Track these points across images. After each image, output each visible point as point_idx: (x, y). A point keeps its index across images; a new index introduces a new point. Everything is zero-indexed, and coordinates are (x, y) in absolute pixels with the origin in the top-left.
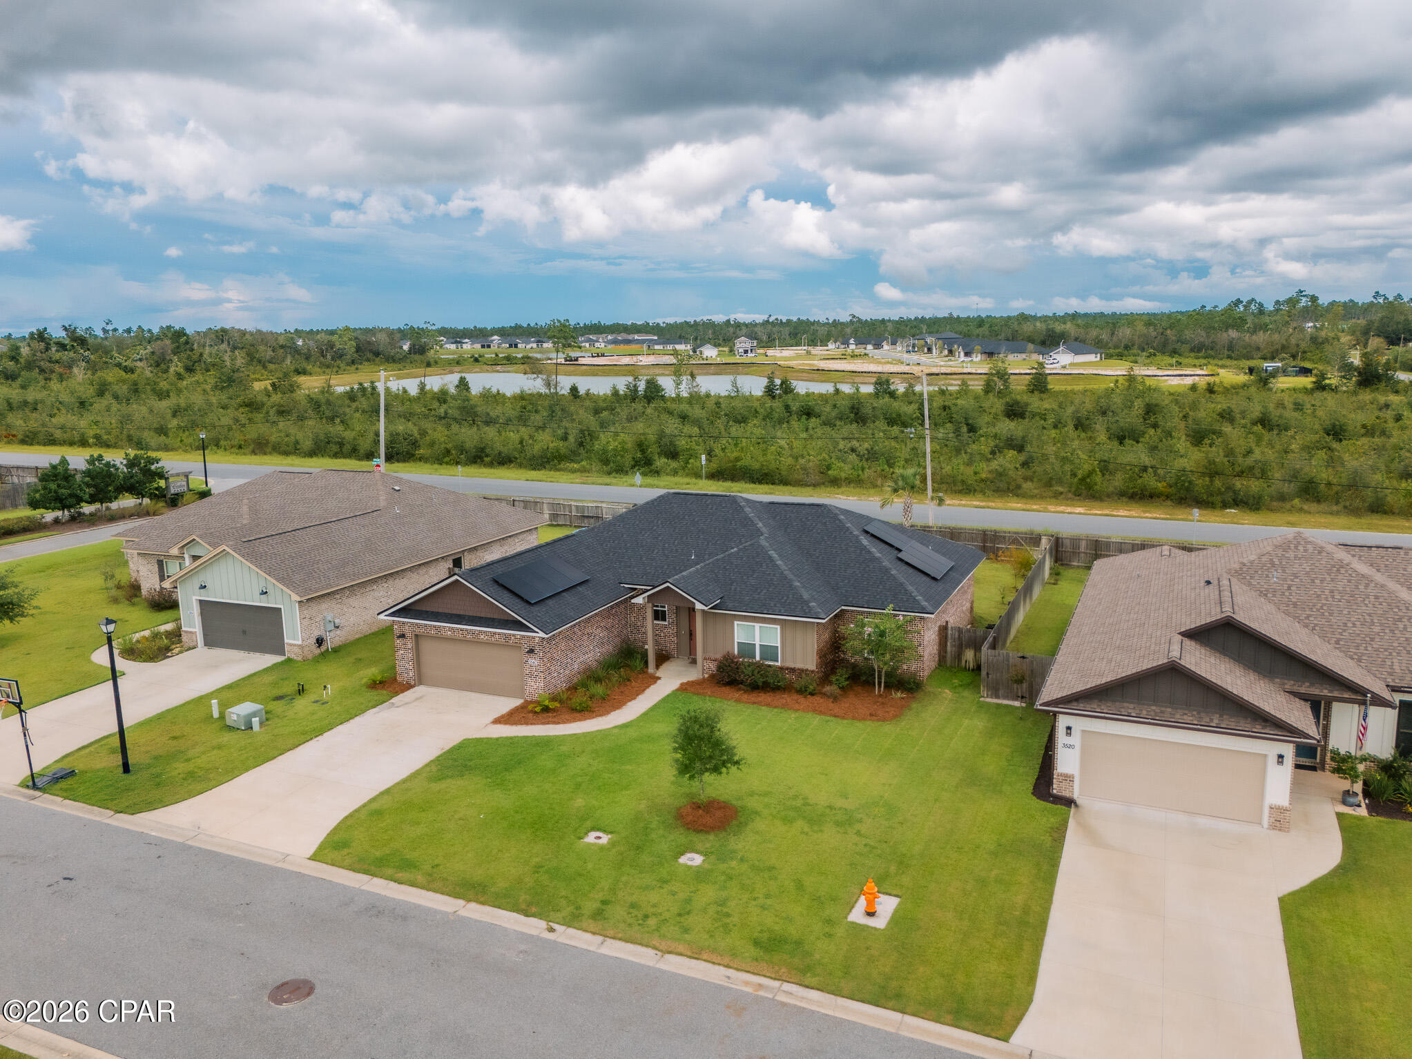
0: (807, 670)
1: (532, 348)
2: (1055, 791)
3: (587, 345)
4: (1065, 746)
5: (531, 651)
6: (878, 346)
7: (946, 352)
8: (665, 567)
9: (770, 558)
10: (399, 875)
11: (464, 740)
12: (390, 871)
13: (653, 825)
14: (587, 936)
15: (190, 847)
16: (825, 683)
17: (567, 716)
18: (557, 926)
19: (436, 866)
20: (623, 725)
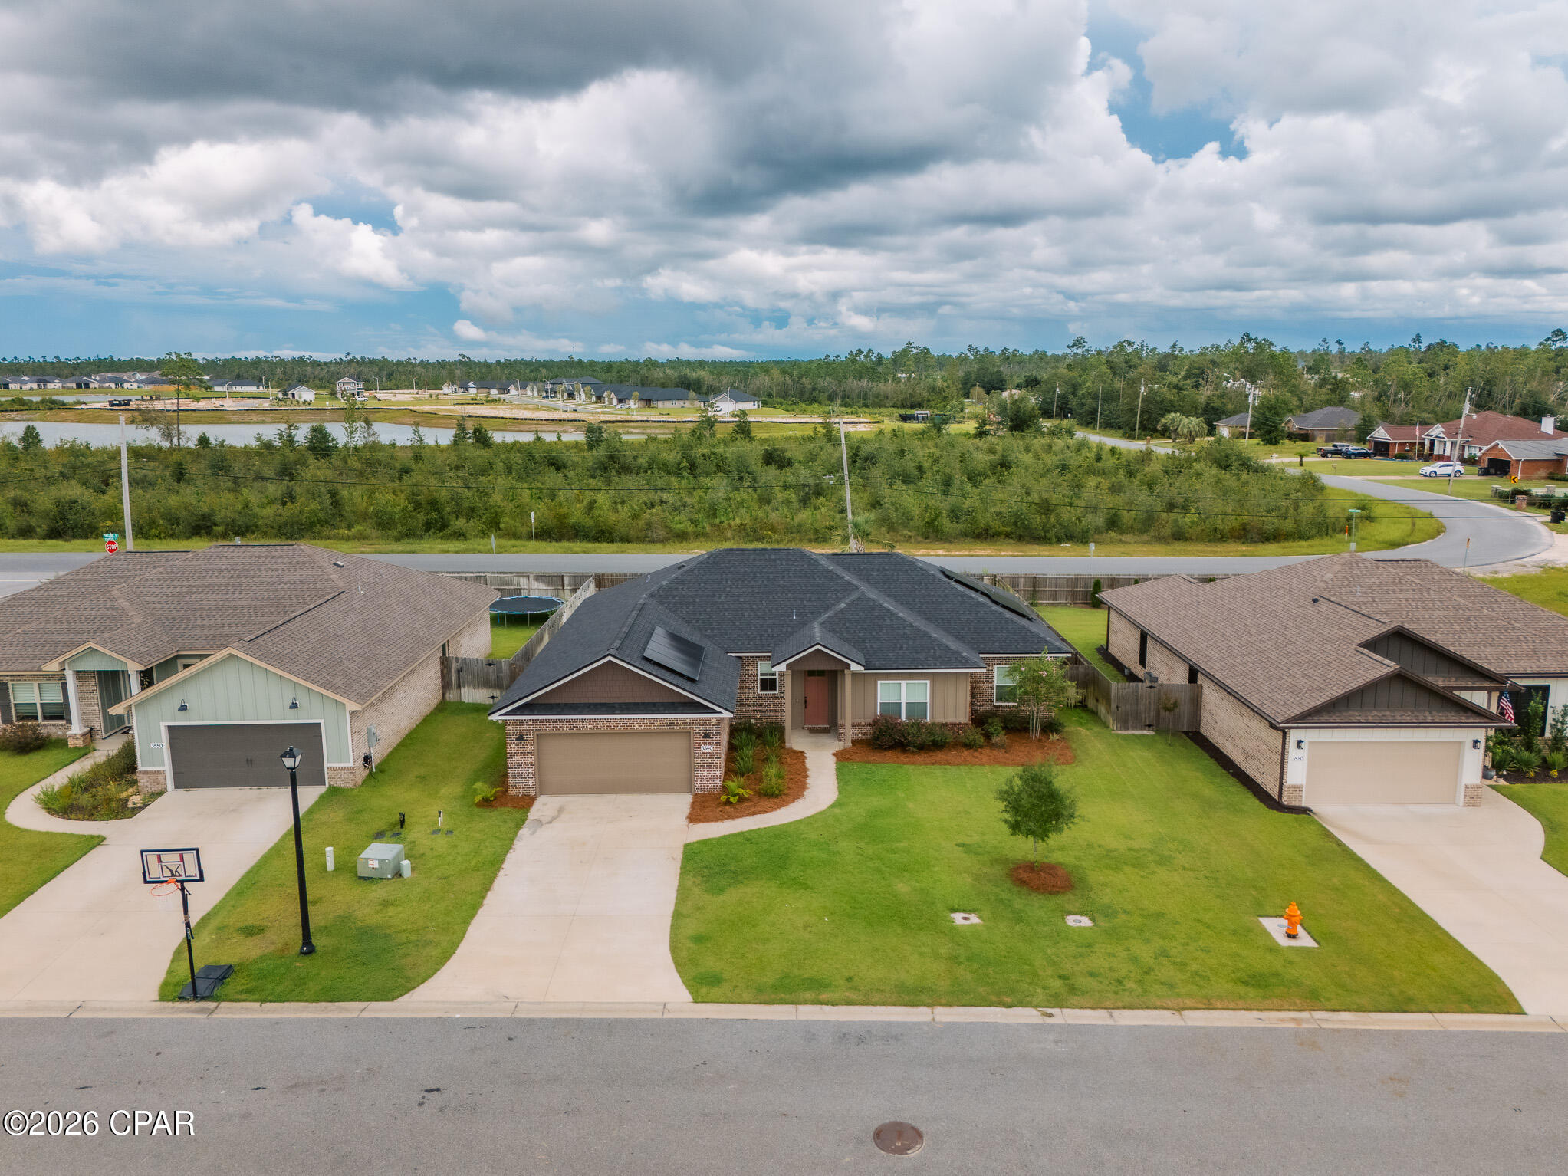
0: (960, 724)
1: (31, 389)
2: (1285, 803)
3: (113, 385)
4: (1295, 759)
5: (707, 736)
6: (504, 390)
7: (594, 398)
8: (769, 630)
9: (889, 611)
10: (824, 997)
11: (686, 846)
12: (808, 995)
13: (1004, 896)
14: (1089, 1012)
15: (532, 1021)
16: (988, 736)
17: (766, 803)
18: (1049, 1010)
19: (849, 979)
20: (837, 804)
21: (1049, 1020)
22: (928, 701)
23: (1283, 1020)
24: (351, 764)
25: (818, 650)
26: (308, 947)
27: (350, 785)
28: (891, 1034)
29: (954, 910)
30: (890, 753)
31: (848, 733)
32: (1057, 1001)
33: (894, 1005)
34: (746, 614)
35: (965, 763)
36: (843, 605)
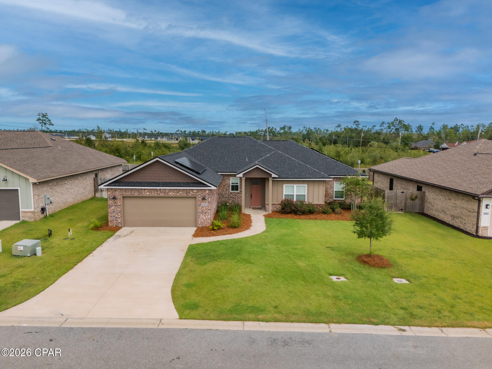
0: (320, 205)
2: (480, 235)
4: (485, 214)
5: (204, 199)
6: (156, 138)
8: (236, 164)
9: (288, 157)
11: (190, 245)
13: (356, 268)
14: (427, 329)
15: (71, 329)
16: (333, 211)
17: (231, 230)
18: (402, 327)
19: (276, 307)
20: (267, 232)
21: (404, 333)
22: (306, 194)
24: (33, 210)
25: (257, 167)
27: (32, 220)
28: (305, 340)
29: (331, 275)
30: (290, 215)
31: (270, 209)
32: (406, 322)
33: (304, 322)
34: (226, 159)
35: (324, 219)
36: (268, 155)
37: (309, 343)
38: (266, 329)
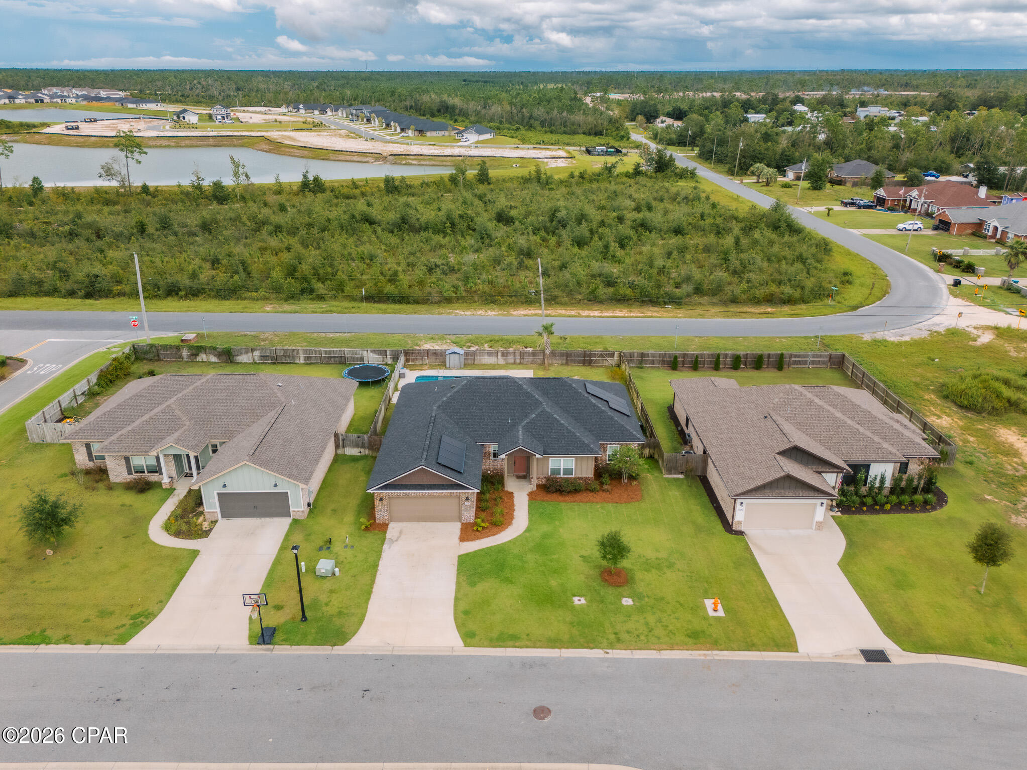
0: (589, 477)
1: (5, 104)
2: (734, 528)
3: (59, 100)
4: (739, 510)
5: (467, 499)
6: (323, 112)
7: (384, 125)
8: (497, 429)
9: (556, 419)
10: (517, 644)
11: (459, 557)
12: (511, 643)
13: (597, 588)
14: (623, 651)
15: (400, 656)
16: (602, 484)
17: (495, 530)
18: (607, 651)
19: (528, 635)
20: (528, 530)
21: (607, 656)
22: (574, 467)
23: (700, 655)
24: (303, 509)
25: (520, 449)
26: (304, 618)
27: (303, 518)
28: (543, 663)
29: (575, 596)
30: (554, 495)
31: (535, 481)
32: (611, 646)
33: (545, 648)
34: (486, 419)
35: (589, 501)
36: (534, 416)
37: (545, 665)
38: (520, 655)
